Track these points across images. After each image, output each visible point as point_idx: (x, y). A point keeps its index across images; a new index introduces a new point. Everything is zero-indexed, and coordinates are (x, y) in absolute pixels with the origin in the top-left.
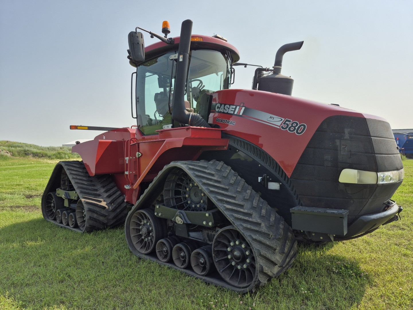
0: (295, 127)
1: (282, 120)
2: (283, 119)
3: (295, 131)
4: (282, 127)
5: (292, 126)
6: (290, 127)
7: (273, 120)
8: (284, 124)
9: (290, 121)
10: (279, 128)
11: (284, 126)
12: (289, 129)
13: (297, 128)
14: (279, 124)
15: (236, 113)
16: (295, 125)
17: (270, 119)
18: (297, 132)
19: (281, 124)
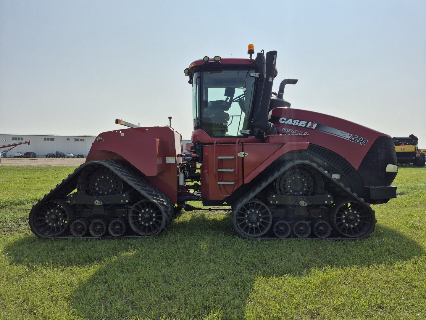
0: (360, 140)
1: (350, 135)
2: (352, 135)
3: (360, 142)
4: (351, 140)
5: (358, 140)
6: (357, 140)
7: (344, 135)
8: (353, 137)
9: (356, 137)
10: (349, 140)
11: (353, 139)
12: (356, 141)
13: (361, 141)
14: (349, 137)
15: (308, 126)
16: (360, 139)
17: (341, 134)
18: (362, 143)
19: (350, 138)
